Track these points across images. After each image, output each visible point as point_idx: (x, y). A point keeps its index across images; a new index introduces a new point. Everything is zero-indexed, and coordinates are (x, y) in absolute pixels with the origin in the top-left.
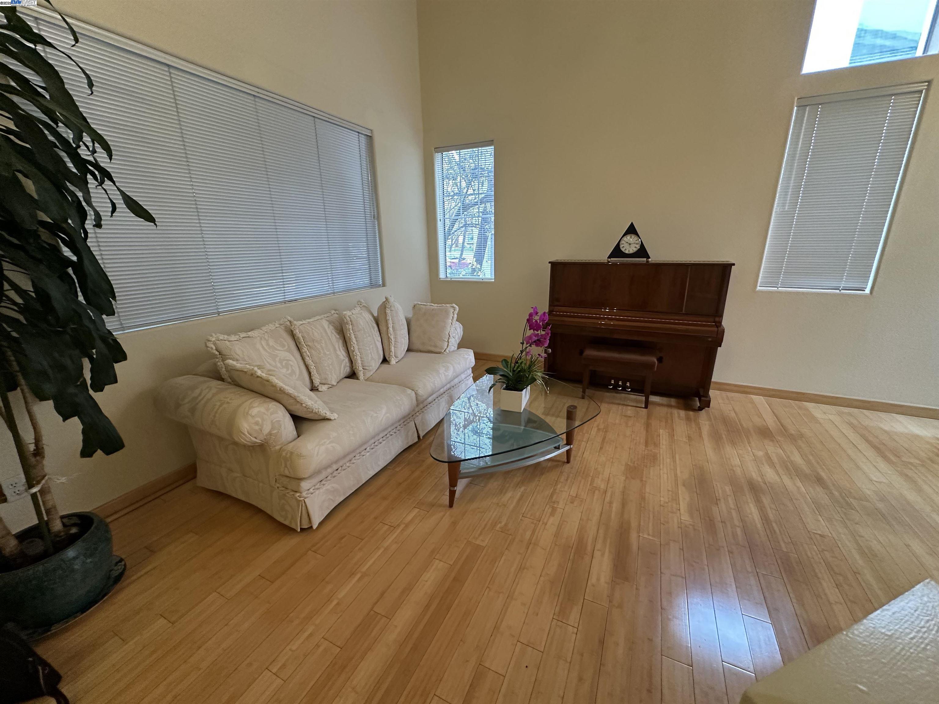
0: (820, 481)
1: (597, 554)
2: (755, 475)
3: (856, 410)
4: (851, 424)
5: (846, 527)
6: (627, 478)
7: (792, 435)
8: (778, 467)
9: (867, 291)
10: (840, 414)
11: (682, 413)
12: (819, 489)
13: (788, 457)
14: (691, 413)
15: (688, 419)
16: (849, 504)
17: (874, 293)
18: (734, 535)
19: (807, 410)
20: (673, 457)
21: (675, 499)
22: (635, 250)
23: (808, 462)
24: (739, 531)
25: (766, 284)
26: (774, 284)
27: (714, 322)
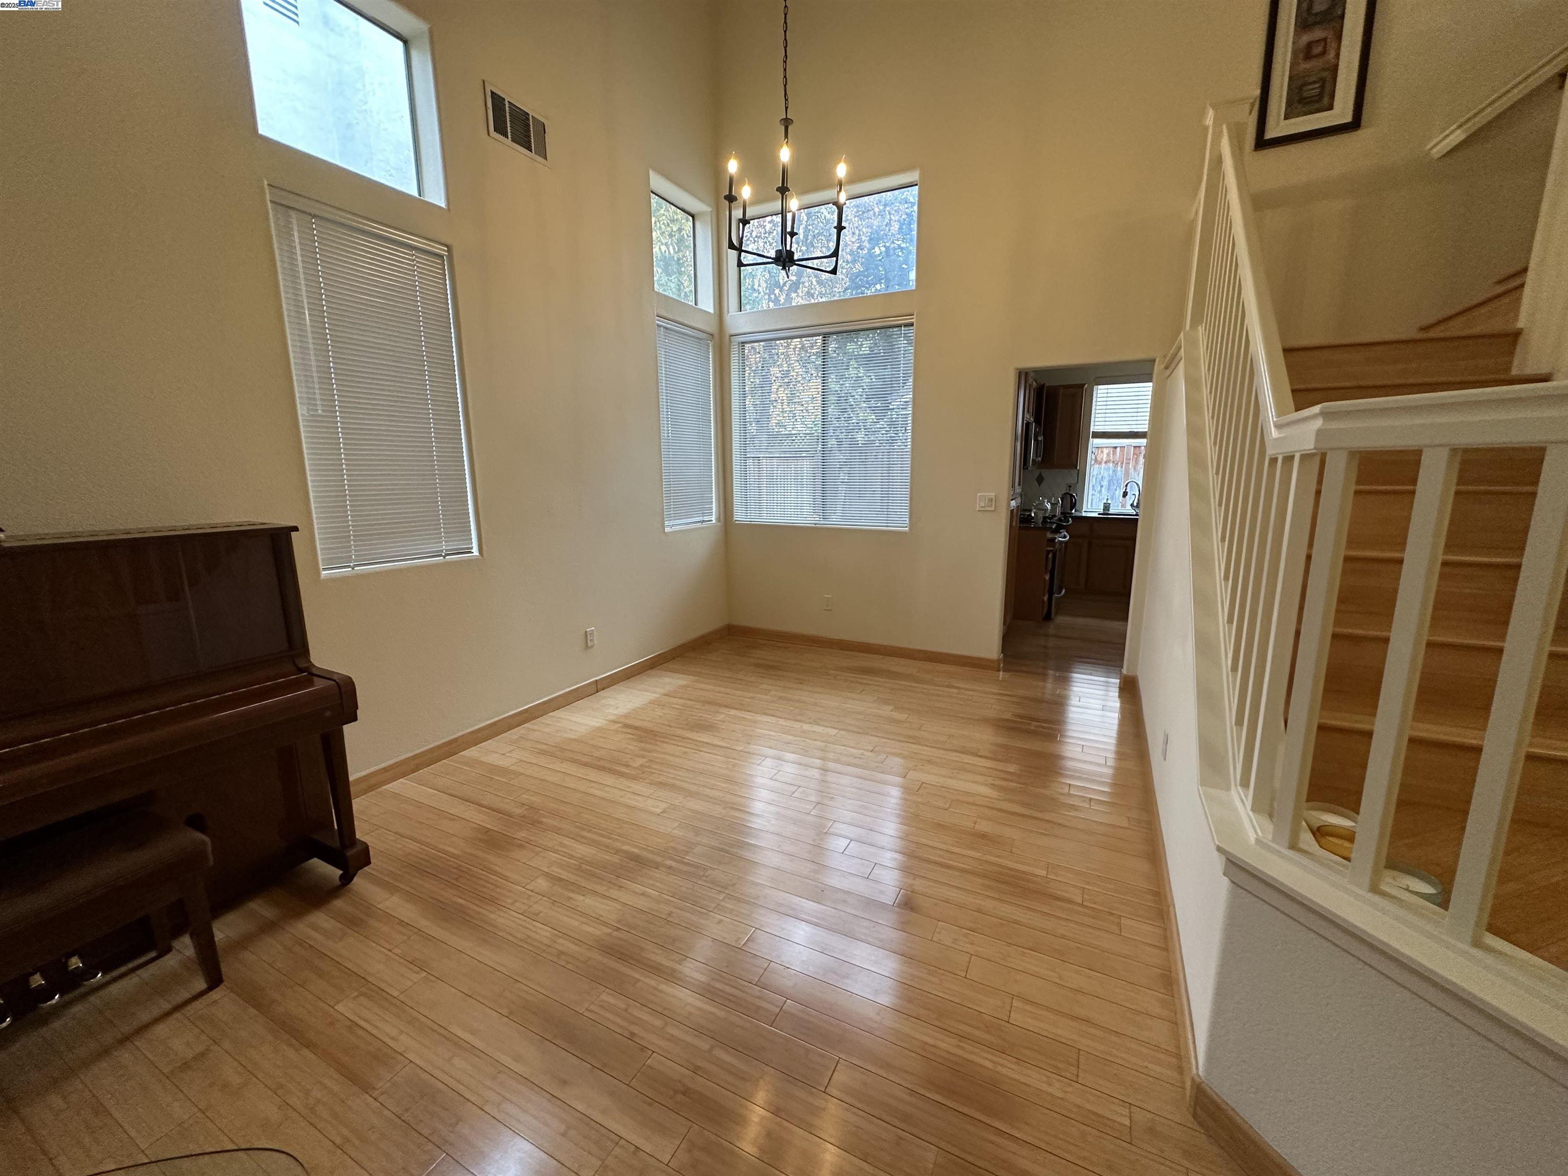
7: (524, 817)
9: (475, 552)
11: (321, 919)
13: (572, 857)
14: (338, 903)
15: (354, 923)
25: (332, 563)
26: (344, 561)
27: (301, 671)
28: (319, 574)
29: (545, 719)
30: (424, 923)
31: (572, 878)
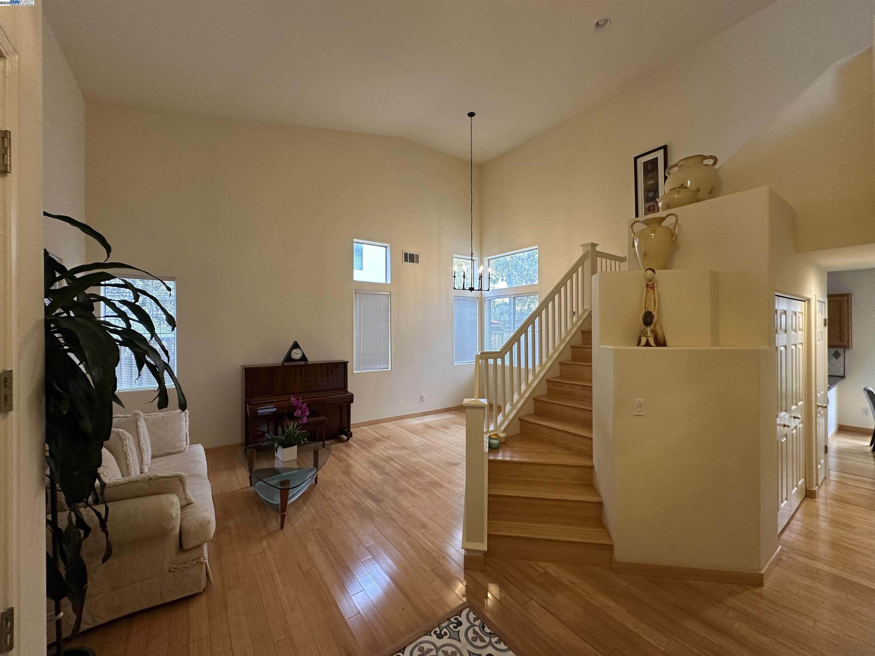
0: (405, 448)
1: (365, 502)
2: (387, 455)
3: (397, 421)
4: (399, 427)
5: (420, 457)
6: (348, 476)
7: (386, 437)
8: (391, 449)
9: (390, 369)
10: (394, 424)
11: (342, 444)
12: (407, 450)
13: (392, 445)
14: (345, 442)
15: (346, 446)
16: (416, 451)
17: (392, 369)
18: (398, 474)
19: (383, 426)
20: (356, 462)
21: (371, 474)
22: (300, 357)
23: (399, 444)
24: (397, 472)
25: (356, 369)
26: (359, 369)
27: (345, 391)
28: (353, 372)
29: (405, 420)
30: (358, 448)
31: (389, 448)
